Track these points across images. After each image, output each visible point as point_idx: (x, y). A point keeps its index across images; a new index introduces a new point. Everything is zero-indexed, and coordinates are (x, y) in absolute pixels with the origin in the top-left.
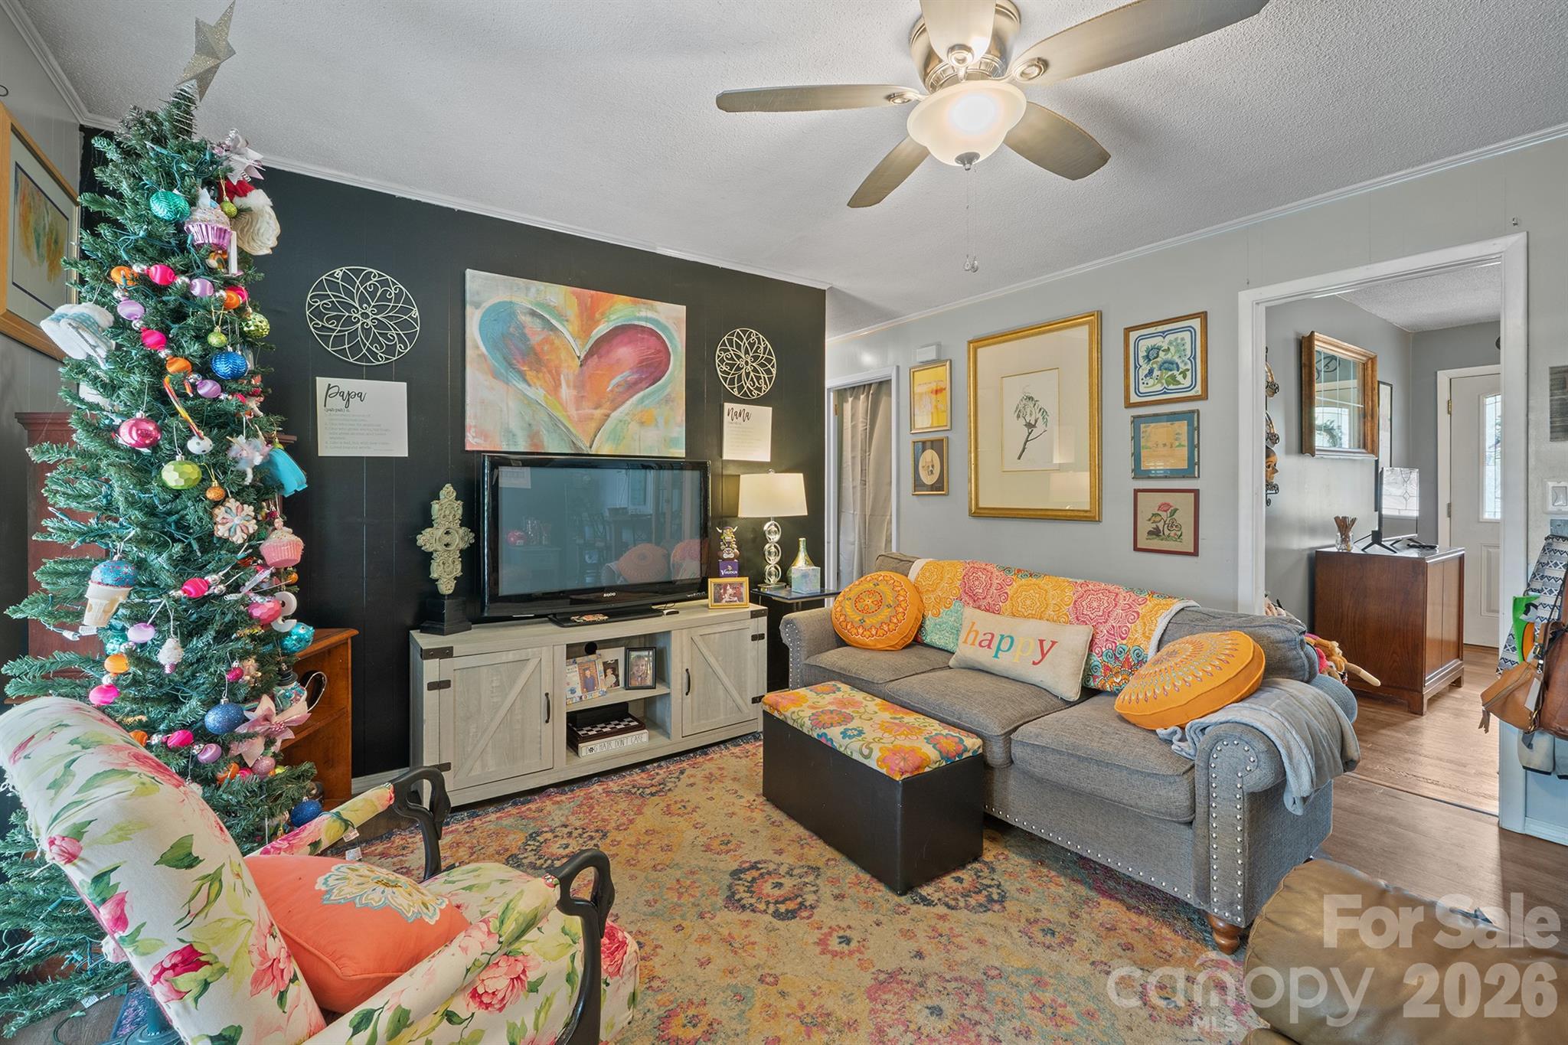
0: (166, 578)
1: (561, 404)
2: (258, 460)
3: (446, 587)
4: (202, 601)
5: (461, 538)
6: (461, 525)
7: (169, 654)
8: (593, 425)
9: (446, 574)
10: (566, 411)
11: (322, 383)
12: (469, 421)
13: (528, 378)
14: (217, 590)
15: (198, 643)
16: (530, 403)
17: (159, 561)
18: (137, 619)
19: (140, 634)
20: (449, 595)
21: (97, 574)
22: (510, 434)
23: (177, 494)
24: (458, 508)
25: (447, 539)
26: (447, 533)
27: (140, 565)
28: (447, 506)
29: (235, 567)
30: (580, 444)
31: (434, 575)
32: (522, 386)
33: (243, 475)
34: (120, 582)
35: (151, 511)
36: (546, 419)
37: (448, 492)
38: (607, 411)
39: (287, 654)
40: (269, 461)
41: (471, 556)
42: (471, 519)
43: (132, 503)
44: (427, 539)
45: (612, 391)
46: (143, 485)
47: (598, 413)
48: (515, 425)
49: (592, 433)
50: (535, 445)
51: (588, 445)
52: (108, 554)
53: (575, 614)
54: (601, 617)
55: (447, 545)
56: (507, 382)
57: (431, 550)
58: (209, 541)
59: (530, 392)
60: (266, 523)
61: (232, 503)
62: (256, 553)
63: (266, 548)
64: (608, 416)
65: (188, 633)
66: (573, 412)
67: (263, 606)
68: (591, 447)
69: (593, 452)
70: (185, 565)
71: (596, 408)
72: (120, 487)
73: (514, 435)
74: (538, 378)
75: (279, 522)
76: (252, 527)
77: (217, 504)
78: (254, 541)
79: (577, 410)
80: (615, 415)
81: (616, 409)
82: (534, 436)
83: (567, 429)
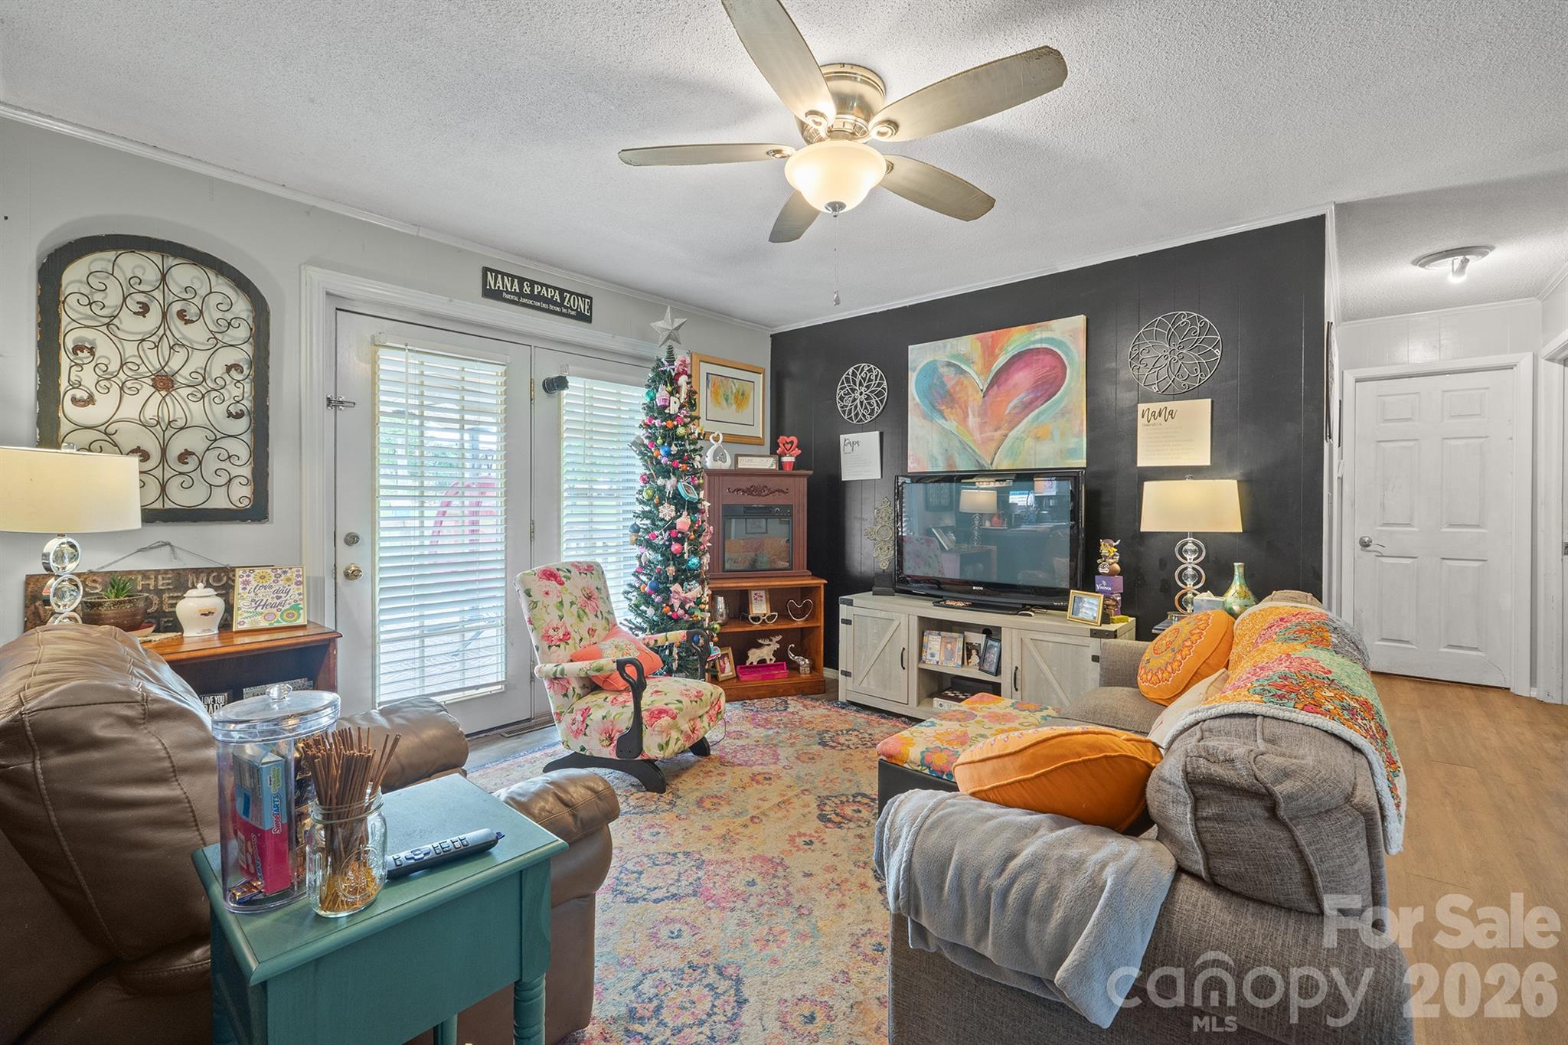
1: (969, 432)
3: (883, 564)
8: (994, 445)
9: (884, 557)
10: (972, 437)
11: (842, 437)
12: (909, 452)
13: (946, 414)
16: (946, 433)
22: (933, 458)
30: (982, 461)
32: (941, 421)
36: (958, 444)
38: (1005, 432)
45: (1009, 413)
47: (999, 433)
48: (936, 451)
49: (992, 453)
50: (950, 466)
51: (989, 461)
56: (932, 420)
59: (947, 425)
64: (1006, 436)
66: (978, 436)
69: (993, 466)
71: (996, 431)
73: (936, 460)
74: (952, 414)
79: (981, 434)
80: (1012, 433)
81: (1013, 428)
82: (949, 459)
83: (974, 451)
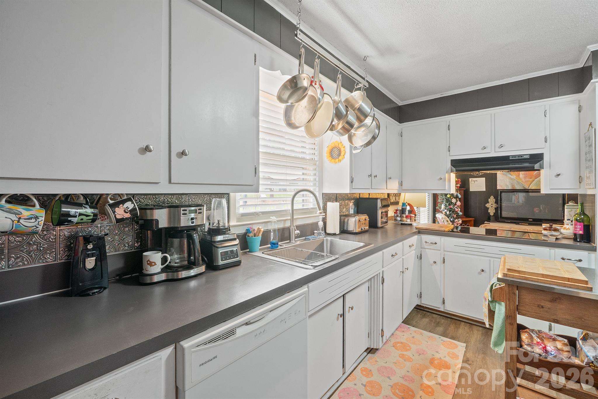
0: (448, 206)
1: (520, 179)
2: (456, 194)
3: (492, 214)
4: (451, 208)
5: (495, 206)
6: (495, 203)
7: (448, 213)
8: (529, 183)
9: (492, 212)
10: (521, 180)
11: (470, 179)
12: (498, 184)
13: (511, 174)
14: (452, 207)
15: (450, 212)
16: (511, 179)
17: (447, 204)
18: (445, 209)
19: (446, 211)
20: (492, 216)
21: (443, 204)
22: (507, 185)
23: (449, 198)
24: (494, 200)
25: (492, 206)
26: (492, 204)
27: (446, 204)
28: (492, 200)
29: (454, 205)
30: (525, 187)
31: (489, 212)
32: (510, 176)
33: (454, 196)
34: (444, 206)
35: (446, 199)
36: (516, 182)
37: (492, 197)
38: (534, 179)
39: (459, 216)
40: (457, 194)
41: (496, 209)
42: (496, 202)
43: (445, 198)
44: (487, 205)
45: (535, 174)
46: (446, 197)
47: (531, 180)
48: (508, 184)
49: (529, 185)
50: (513, 188)
51: (528, 187)
52: (443, 203)
53: (521, 223)
54: (528, 224)
55: (492, 207)
56: (506, 175)
57: (488, 207)
58: (451, 202)
59: (512, 177)
60: (457, 201)
61: (453, 199)
62: (456, 204)
63: (457, 203)
64: (534, 180)
65: (450, 211)
66: (523, 180)
67: (456, 210)
68: (529, 187)
69: (529, 188)
70: (449, 205)
71: (530, 179)
72: (444, 197)
73: (508, 186)
74: (514, 174)
75: (458, 201)
76: (456, 201)
77: (452, 199)
78: (456, 203)
79: (525, 179)
80: (536, 180)
81: (536, 178)
82: (513, 186)
83: (522, 184)
